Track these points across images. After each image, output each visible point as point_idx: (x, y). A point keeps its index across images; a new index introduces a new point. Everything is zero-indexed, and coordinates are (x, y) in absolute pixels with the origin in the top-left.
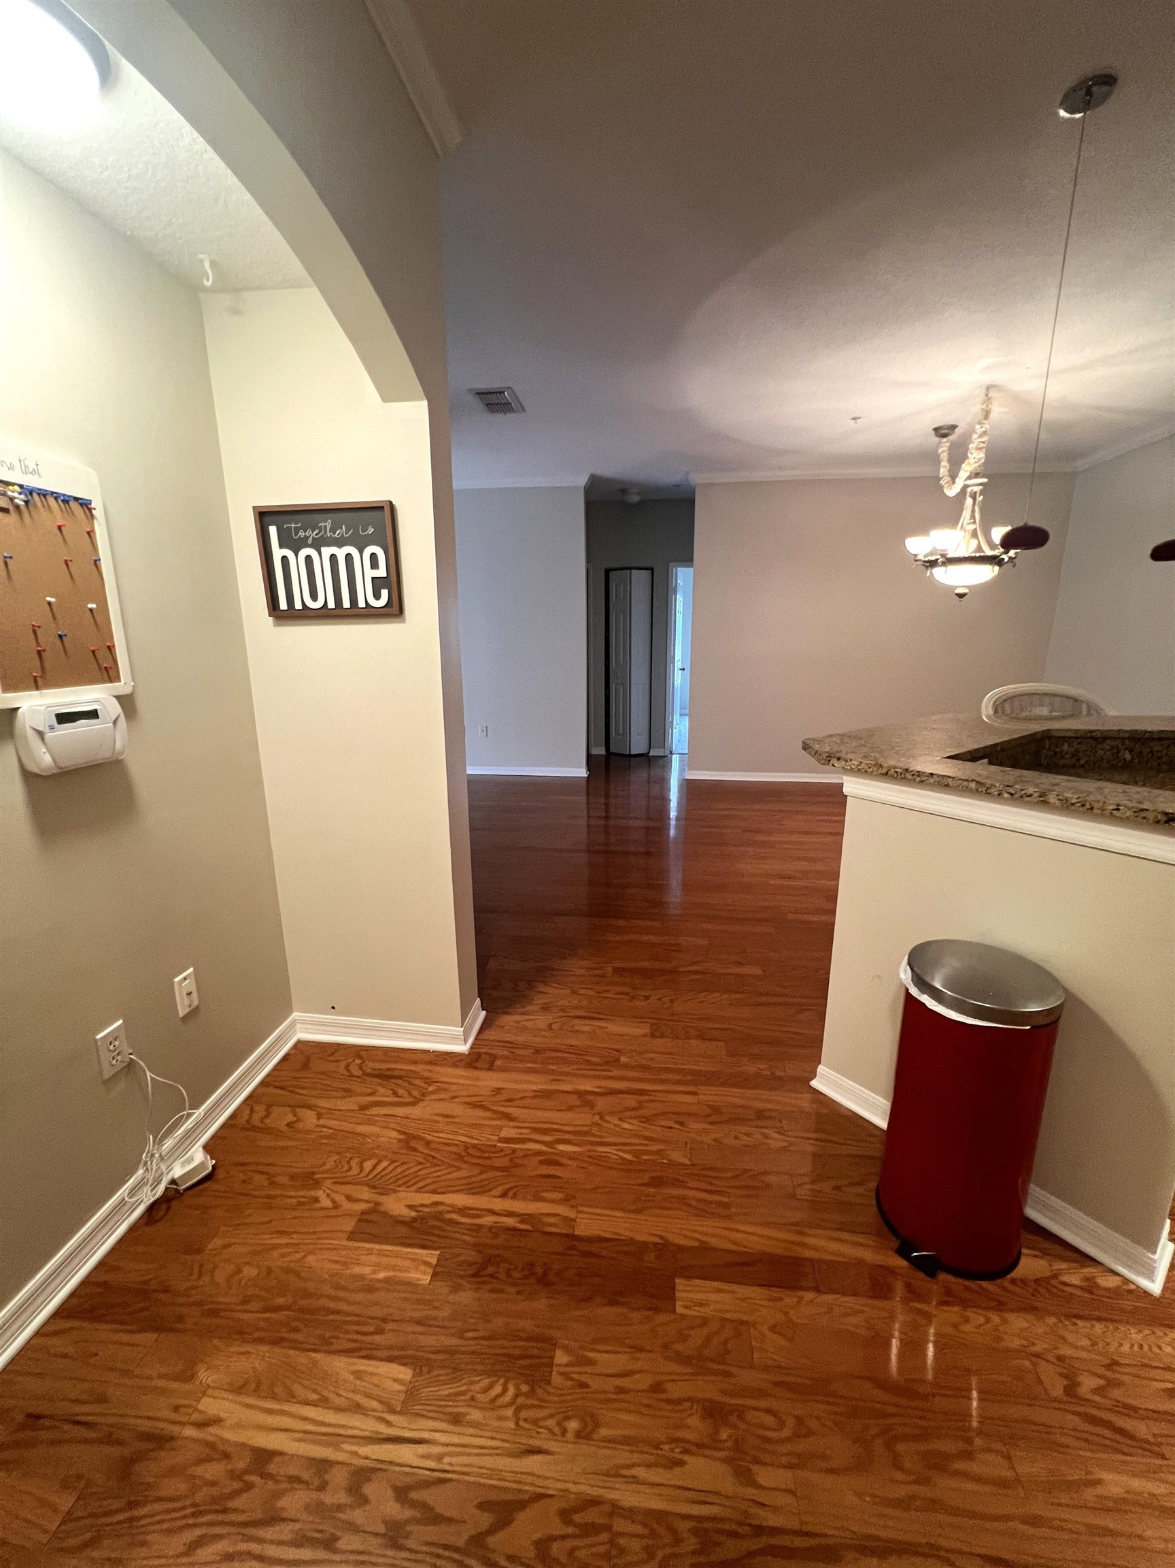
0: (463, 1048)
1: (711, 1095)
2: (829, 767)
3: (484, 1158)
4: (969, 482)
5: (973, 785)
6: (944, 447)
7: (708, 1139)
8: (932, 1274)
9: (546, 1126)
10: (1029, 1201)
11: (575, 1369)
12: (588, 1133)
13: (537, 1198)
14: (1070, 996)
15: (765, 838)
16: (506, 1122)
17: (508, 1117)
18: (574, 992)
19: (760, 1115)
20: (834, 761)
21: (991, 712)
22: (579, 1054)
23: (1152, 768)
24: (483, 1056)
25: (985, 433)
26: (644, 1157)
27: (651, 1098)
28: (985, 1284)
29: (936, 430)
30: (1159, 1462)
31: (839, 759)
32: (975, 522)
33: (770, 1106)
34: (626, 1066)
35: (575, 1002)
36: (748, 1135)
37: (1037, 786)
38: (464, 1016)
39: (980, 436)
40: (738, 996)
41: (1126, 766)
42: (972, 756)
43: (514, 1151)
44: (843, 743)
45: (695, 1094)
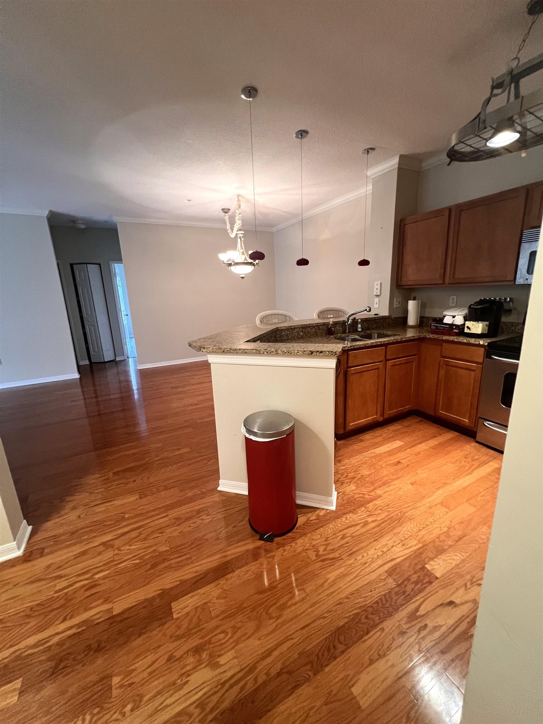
0: (19, 553)
1: (174, 513)
2: (201, 353)
3: (46, 608)
4: (238, 232)
5: (254, 351)
6: (227, 218)
7: (176, 534)
8: (272, 541)
9: (86, 570)
10: (297, 498)
11: (125, 681)
12: (113, 561)
13: (86, 610)
14: (296, 420)
15: (181, 390)
16: (58, 581)
17: (60, 577)
18: (91, 493)
19: (199, 512)
20: (202, 349)
21: (259, 323)
22: (100, 524)
23: (309, 337)
24: (33, 552)
25: (240, 214)
26: (146, 558)
27: (144, 528)
28: (289, 534)
29: (223, 209)
30: (342, 561)
31: (204, 348)
32: (242, 249)
33: (202, 506)
34: (129, 518)
35: (93, 498)
36: (194, 523)
37: (275, 348)
38: (15, 535)
39: (239, 215)
40: (180, 464)
41: (302, 337)
42: (254, 340)
43: (66, 594)
44: (205, 341)
45: (167, 516)
